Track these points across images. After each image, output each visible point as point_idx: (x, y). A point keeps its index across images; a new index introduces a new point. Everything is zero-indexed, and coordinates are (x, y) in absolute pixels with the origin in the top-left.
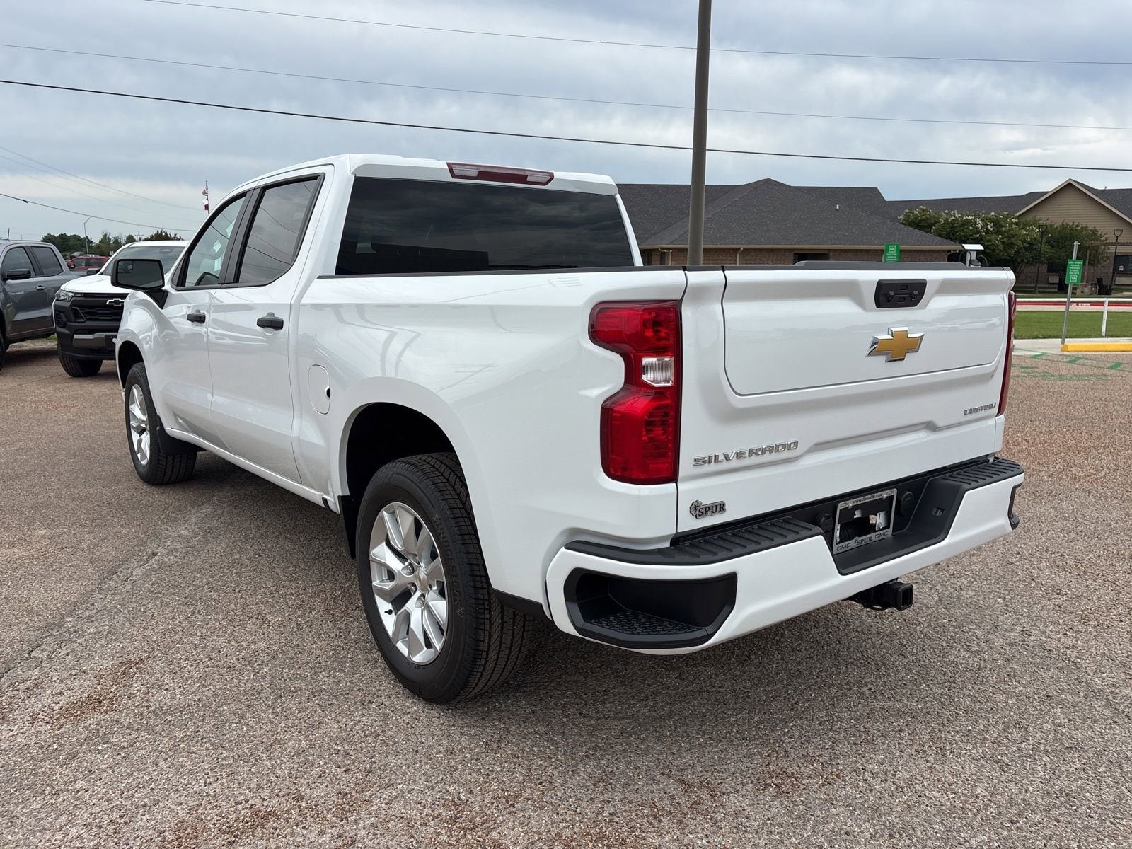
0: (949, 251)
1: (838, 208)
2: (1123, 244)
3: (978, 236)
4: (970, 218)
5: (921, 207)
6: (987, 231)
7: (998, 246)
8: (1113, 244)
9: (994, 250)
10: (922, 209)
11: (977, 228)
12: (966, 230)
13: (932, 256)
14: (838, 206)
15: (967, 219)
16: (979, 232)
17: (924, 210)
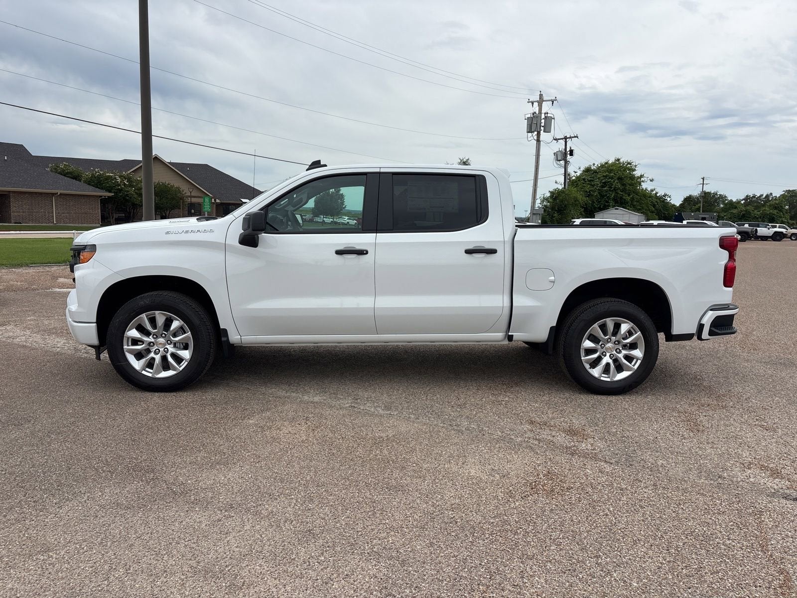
0: (101, 196)
1: (6, 159)
2: (194, 197)
3: (119, 187)
4: (111, 175)
5: (65, 163)
6: (125, 184)
7: (133, 195)
8: (189, 196)
9: (131, 197)
10: (65, 165)
11: (118, 182)
12: (110, 183)
13: (89, 199)
14: (6, 157)
15: (109, 176)
16: (119, 185)
17: (67, 165)
